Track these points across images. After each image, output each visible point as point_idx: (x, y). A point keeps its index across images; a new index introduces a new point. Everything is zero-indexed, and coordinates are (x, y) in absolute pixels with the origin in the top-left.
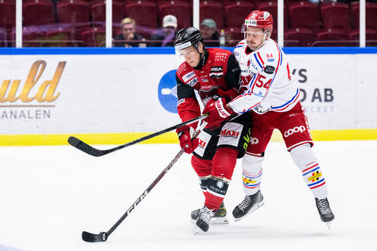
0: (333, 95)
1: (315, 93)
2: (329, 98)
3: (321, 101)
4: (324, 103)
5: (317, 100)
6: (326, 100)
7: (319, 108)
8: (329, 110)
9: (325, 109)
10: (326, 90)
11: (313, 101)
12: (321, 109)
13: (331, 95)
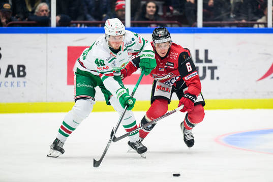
0: (26, 70)
1: (8, 70)
2: (22, 73)
3: (14, 76)
4: (17, 79)
5: (10, 76)
6: (19, 76)
7: (12, 84)
8: (22, 84)
9: (18, 84)
10: (19, 67)
11: (7, 76)
12: (14, 84)
13: (24, 71)
